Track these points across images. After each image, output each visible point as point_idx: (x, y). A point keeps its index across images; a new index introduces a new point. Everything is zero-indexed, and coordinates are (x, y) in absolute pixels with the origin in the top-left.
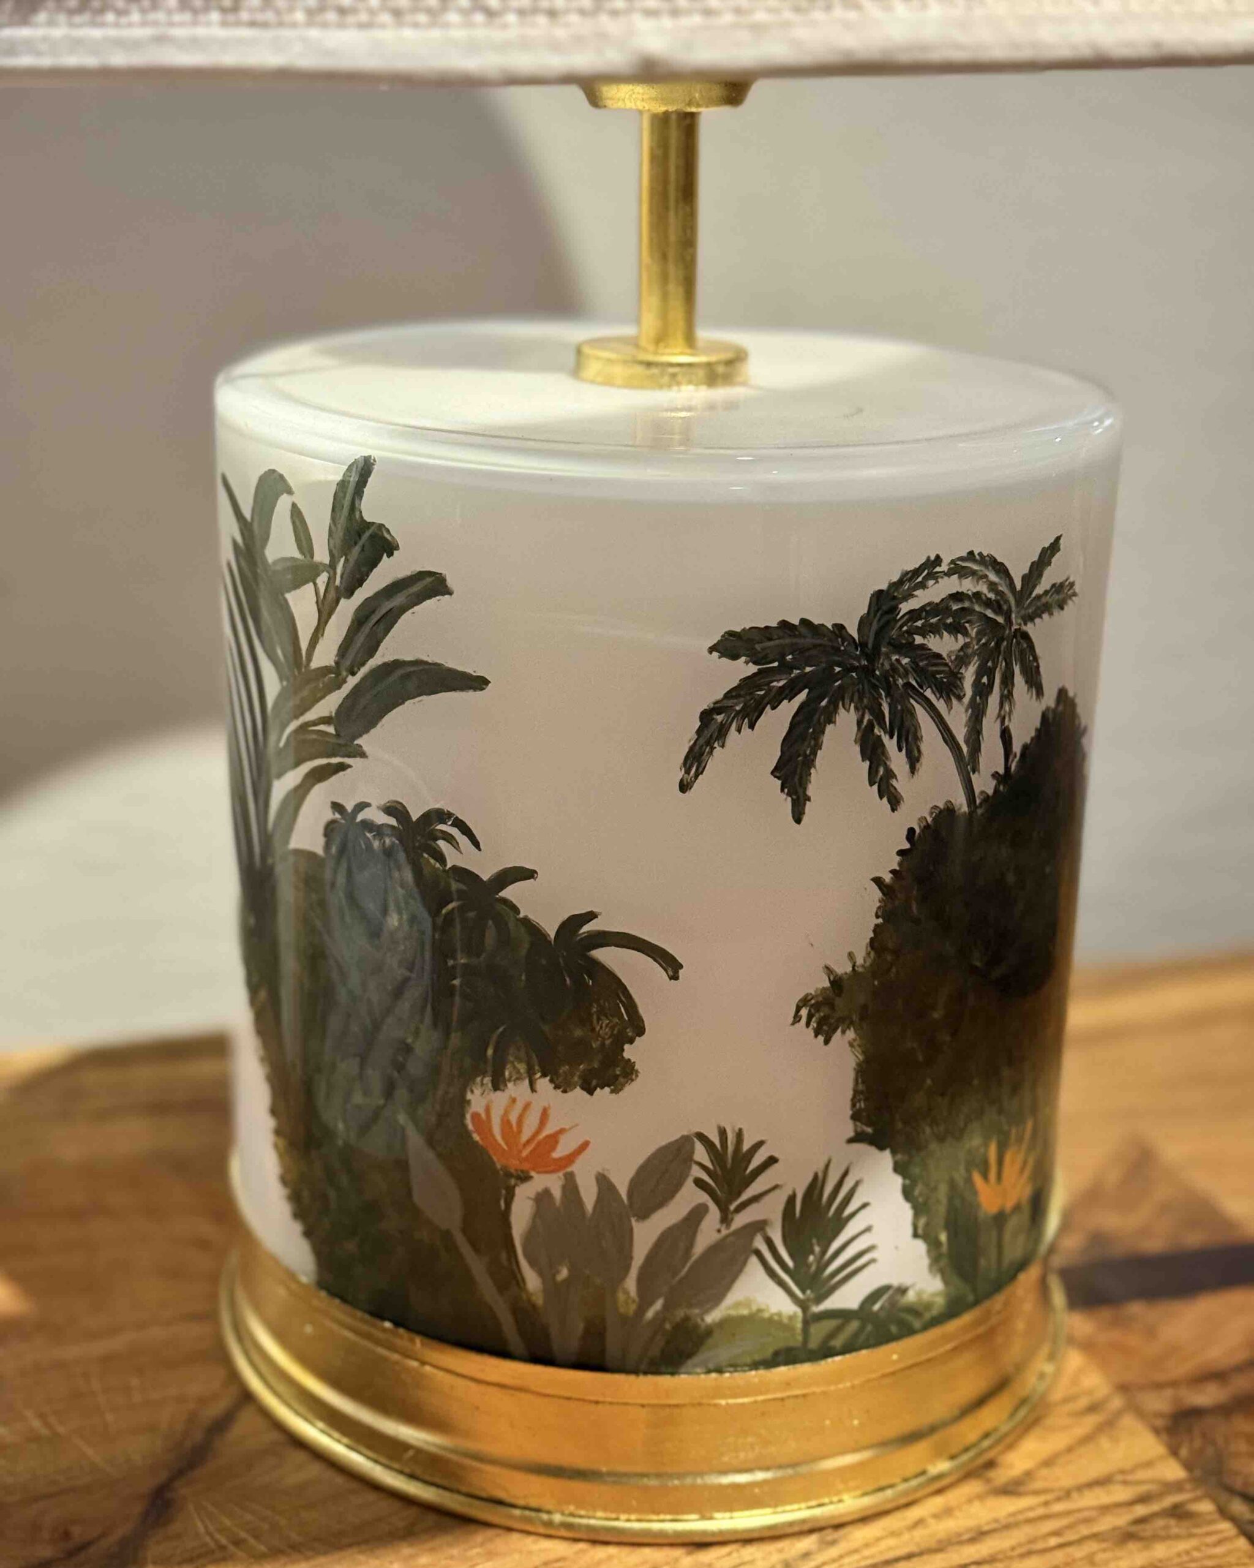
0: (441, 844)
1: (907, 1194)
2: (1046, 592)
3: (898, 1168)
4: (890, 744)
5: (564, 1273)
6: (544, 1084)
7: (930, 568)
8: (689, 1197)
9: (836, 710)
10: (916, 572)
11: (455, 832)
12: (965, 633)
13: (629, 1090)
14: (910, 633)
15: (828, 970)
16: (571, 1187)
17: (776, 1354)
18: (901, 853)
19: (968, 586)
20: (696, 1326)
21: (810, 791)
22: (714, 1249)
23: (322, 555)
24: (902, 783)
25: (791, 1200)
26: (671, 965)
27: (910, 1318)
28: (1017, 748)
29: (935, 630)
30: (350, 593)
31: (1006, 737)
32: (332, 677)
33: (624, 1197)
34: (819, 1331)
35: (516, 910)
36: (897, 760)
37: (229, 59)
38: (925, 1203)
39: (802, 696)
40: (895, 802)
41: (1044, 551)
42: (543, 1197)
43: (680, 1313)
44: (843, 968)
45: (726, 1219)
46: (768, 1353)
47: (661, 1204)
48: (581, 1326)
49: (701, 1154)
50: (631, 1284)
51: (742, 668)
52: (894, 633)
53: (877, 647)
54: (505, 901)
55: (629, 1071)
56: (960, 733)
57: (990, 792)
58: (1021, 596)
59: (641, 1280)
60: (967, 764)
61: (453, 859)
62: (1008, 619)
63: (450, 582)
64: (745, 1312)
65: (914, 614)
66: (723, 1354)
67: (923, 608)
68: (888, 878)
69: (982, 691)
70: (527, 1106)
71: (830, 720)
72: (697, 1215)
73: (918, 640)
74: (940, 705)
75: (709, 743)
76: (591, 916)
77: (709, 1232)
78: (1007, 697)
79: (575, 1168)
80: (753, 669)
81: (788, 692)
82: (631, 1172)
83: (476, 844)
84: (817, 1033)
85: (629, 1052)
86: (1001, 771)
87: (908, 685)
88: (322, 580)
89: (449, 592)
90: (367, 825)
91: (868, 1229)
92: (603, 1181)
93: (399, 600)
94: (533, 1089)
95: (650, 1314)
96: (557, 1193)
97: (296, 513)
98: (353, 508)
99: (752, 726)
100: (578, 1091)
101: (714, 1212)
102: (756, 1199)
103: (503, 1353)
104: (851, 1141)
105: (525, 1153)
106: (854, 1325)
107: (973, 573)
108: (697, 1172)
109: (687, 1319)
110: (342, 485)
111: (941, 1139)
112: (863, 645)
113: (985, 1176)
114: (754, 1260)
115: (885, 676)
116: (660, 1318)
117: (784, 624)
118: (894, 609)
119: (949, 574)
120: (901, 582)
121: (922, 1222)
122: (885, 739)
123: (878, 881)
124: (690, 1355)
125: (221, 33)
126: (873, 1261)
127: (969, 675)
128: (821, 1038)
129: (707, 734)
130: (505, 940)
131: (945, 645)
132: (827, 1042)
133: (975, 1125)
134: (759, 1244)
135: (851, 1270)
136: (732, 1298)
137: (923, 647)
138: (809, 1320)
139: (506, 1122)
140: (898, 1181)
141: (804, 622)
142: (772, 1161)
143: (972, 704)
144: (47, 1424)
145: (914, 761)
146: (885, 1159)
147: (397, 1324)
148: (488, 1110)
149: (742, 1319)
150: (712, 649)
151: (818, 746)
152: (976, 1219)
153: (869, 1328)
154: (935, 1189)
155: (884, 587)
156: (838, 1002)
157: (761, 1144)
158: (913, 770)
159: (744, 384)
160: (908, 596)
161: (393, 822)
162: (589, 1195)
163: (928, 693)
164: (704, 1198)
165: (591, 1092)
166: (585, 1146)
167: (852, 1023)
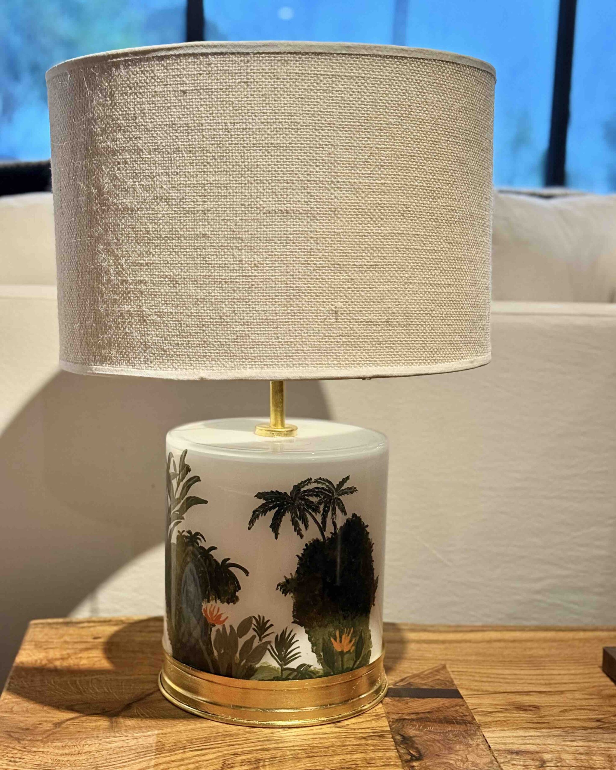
0: (198, 540)
1: (310, 639)
2: (345, 489)
3: (306, 632)
4: (300, 522)
5: (223, 651)
6: (218, 601)
7: (309, 481)
8: (251, 633)
9: (285, 513)
10: (305, 481)
11: (200, 537)
12: (320, 497)
13: (238, 603)
14: (304, 495)
15: (285, 577)
16: (224, 628)
17: (274, 678)
18: (303, 549)
19: (320, 486)
20: (254, 668)
21: (279, 532)
22: (257, 648)
23: (178, 472)
24: (303, 532)
25: (277, 636)
26: (247, 573)
27: (312, 675)
28: (338, 526)
29: (311, 496)
30: (182, 480)
31: (334, 524)
32: (179, 500)
33: (236, 631)
34: (286, 673)
35: (213, 557)
36: (302, 526)
37: (133, 375)
38: (316, 643)
39: (277, 509)
40: (302, 536)
41: (343, 479)
42: (218, 630)
43: (249, 664)
44: (289, 577)
45: (260, 640)
46: (272, 678)
47: (245, 634)
48: (226, 666)
49: (254, 621)
50: (238, 655)
51: (262, 501)
52: (300, 495)
53: (295, 498)
54: (210, 555)
55: (237, 599)
56: (320, 522)
57: (330, 537)
58: (337, 490)
59: (240, 654)
60: (322, 529)
61: (200, 544)
62: (333, 494)
63: (201, 478)
64: (266, 665)
65: (305, 491)
66: (261, 676)
67: (307, 490)
68: (300, 555)
69: (325, 512)
70: (215, 607)
71: (284, 515)
72: (254, 637)
73: (306, 497)
74: (314, 514)
75: (255, 518)
76: (229, 559)
77: (256, 643)
78: (334, 513)
79: (225, 623)
80: (265, 502)
81: (273, 508)
82: (238, 625)
83: (205, 541)
84: (283, 593)
85: (237, 594)
86: (333, 532)
87: (304, 508)
88: (178, 477)
89: (200, 481)
90: (184, 536)
91: (298, 647)
92: (231, 627)
93: (191, 482)
94: (216, 603)
95: (242, 664)
96: (221, 630)
97: (174, 462)
98: (183, 461)
99: (265, 515)
100: (226, 603)
101: (258, 638)
102: (268, 635)
103: (208, 672)
104: (293, 623)
105: (214, 619)
106: (295, 673)
107: (321, 483)
108: (253, 626)
109: (251, 665)
110: (182, 456)
111: (320, 627)
112: (292, 498)
113: (335, 639)
114: (268, 651)
115: (298, 505)
116: (245, 665)
117: (272, 491)
118: (299, 490)
119: (314, 482)
120: (301, 483)
121: (314, 648)
122: (298, 521)
123: (298, 556)
124: (252, 675)
125: (132, 370)
126: (300, 656)
127: (322, 507)
128: (284, 595)
129: (254, 516)
130: (210, 564)
131: (314, 499)
132: (285, 595)
133: (330, 625)
134: (269, 647)
135: (295, 657)
136: (263, 661)
137: (308, 499)
138: (283, 670)
139: (210, 611)
140: (306, 636)
141: (277, 491)
142: (272, 625)
143: (323, 514)
144: (109, 690)
145: (306, 527)
146: (303, 629)
147: (186, 664)
148: (207, 608)
149: (265, 667)
150: (255, 496)
151: (281, 521)
152: (333, 651)
153: (300, 675)
154: (318, 640)
155: (297, 484)
156: (288, 586)
157: (268, 621)
158: (306, 529)
159: (294, 436)
160: (303, 487)
161: (189, 535)
162: (228, 631)
163: (310, 510)
164: (255, 633)
165: (229, 603)
166: (227, 617)
167: (292, 592)
